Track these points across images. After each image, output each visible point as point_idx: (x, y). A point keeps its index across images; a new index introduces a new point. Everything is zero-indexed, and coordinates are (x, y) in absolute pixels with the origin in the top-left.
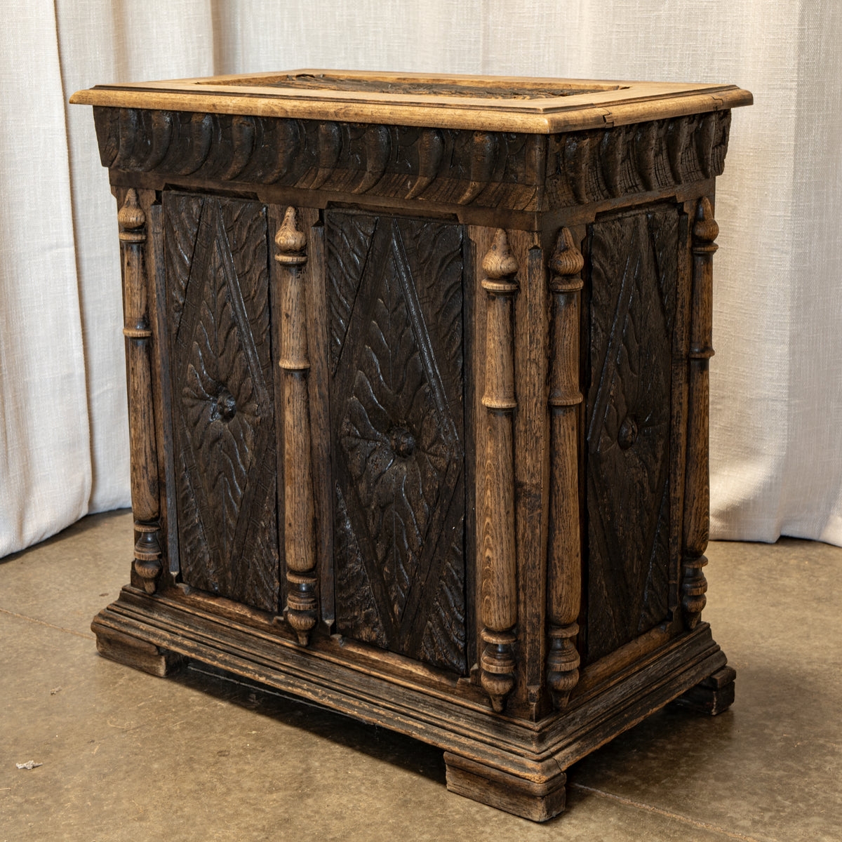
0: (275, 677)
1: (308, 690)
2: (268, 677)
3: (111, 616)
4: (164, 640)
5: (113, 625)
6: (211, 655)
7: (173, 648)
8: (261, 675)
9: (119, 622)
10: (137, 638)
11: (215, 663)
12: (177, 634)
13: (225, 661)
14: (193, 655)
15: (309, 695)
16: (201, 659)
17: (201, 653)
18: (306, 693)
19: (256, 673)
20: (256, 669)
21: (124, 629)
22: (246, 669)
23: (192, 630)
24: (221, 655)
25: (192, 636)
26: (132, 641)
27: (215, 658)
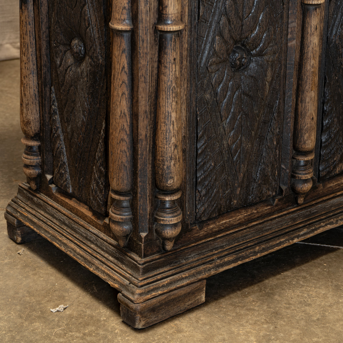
0: (302, 233)
1: (326, 225)
2: (298, 237)
3: (152, 288)
4: (209, 270)
5: (160, 292)
6: (251, 253)
7: (221, 270)
8: (293, 239)
9: (163, 286)
10: (188, 285)
11: (259, 255)
12: (213, 260)
13: (264, 249)
14: (240, 263)
15: (329, 227)
16: (247, 260)
17: (244, 258)
18: (326, 227)
19: (289, 240)
20: (287, 238)
21: (173, 287)
22: (281, 243)
23: (220, 250)
24: (257, 248)
25: (226, 253)
26: (182, 292)
27: (255, 253)
